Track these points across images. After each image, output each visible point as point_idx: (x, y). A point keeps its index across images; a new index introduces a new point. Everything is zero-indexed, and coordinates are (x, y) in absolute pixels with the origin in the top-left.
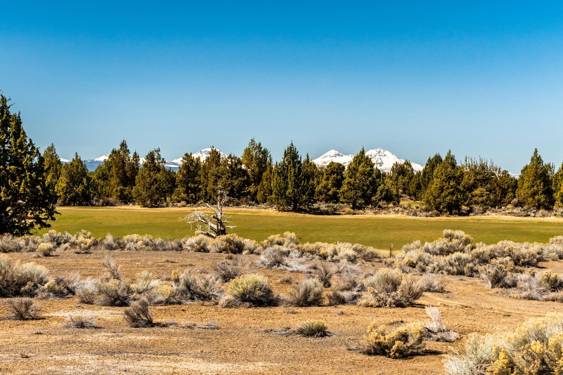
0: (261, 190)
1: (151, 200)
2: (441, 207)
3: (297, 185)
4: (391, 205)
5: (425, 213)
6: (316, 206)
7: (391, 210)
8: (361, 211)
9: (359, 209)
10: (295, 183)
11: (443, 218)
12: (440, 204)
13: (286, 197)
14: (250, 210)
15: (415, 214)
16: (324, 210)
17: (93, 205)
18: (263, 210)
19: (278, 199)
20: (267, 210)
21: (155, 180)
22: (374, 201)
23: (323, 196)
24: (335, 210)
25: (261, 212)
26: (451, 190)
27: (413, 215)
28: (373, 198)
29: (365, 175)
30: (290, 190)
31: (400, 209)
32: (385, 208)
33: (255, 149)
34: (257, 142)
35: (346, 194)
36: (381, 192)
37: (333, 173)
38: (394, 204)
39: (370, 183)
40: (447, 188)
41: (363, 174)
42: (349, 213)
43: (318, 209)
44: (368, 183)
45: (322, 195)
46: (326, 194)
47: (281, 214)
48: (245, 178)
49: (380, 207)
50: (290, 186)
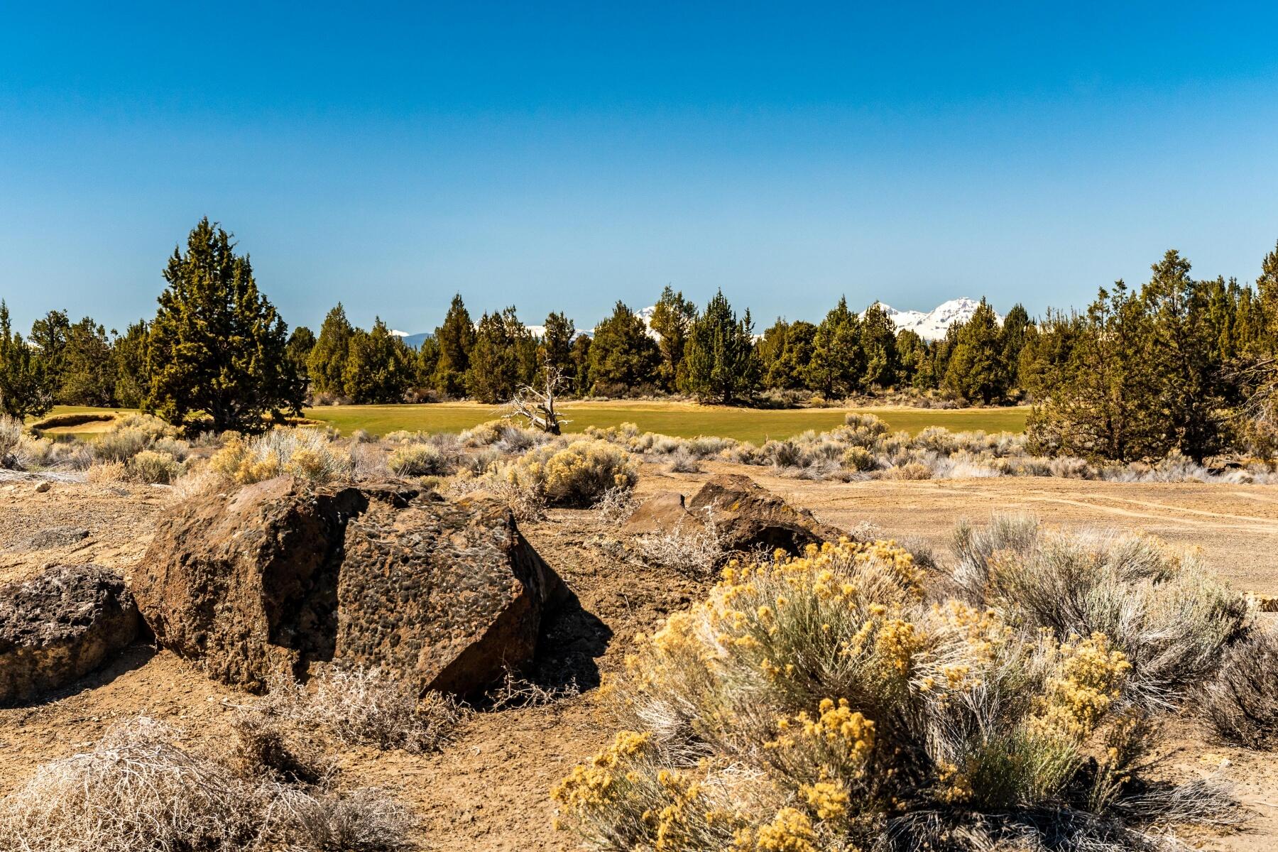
0: (681, 371)
1: (495, 392)
2: (971, 392)
3: (728, 362)
4: (891, 391)
5: (944, 403)
6: (764, 395)
7: (888, 399)
8: (838, 402)
9: (835, 399)
10: (726, 358)
11: (974, 410)
12: (969, 386)
13: (711, 380)
14: (655, 403)
15: (927, 405)
16: (776, 402)
17: (403, 402)
18: (676, 403)
19: (699, 384)
20: (681, 403)
21: (501, 358)
22: (864, 386)
23: (783, 379)
24: (796, 399)
25: (672, 406)
26: (987, 363)
27: (924, 406)
28: (862, 380)
29: (847, 342)
30: (717, 370)
31: (904, 397)
32: (879, 395)
33: (672, 304)
34: (675, 292)
35: (814, 373)
36: (875, 369)
37: (798, 339)
38: (896, 390)
39: (855, 354)
40: (980, 360)
41: (843, 339)
42: (818, 405)
43: (768, 399)
44: (851, 355)
45: (781, 377)
46: (788, 375)
47: (703, 408)
48: (651, 351)
49: (871, 394)
50: (716, 362)
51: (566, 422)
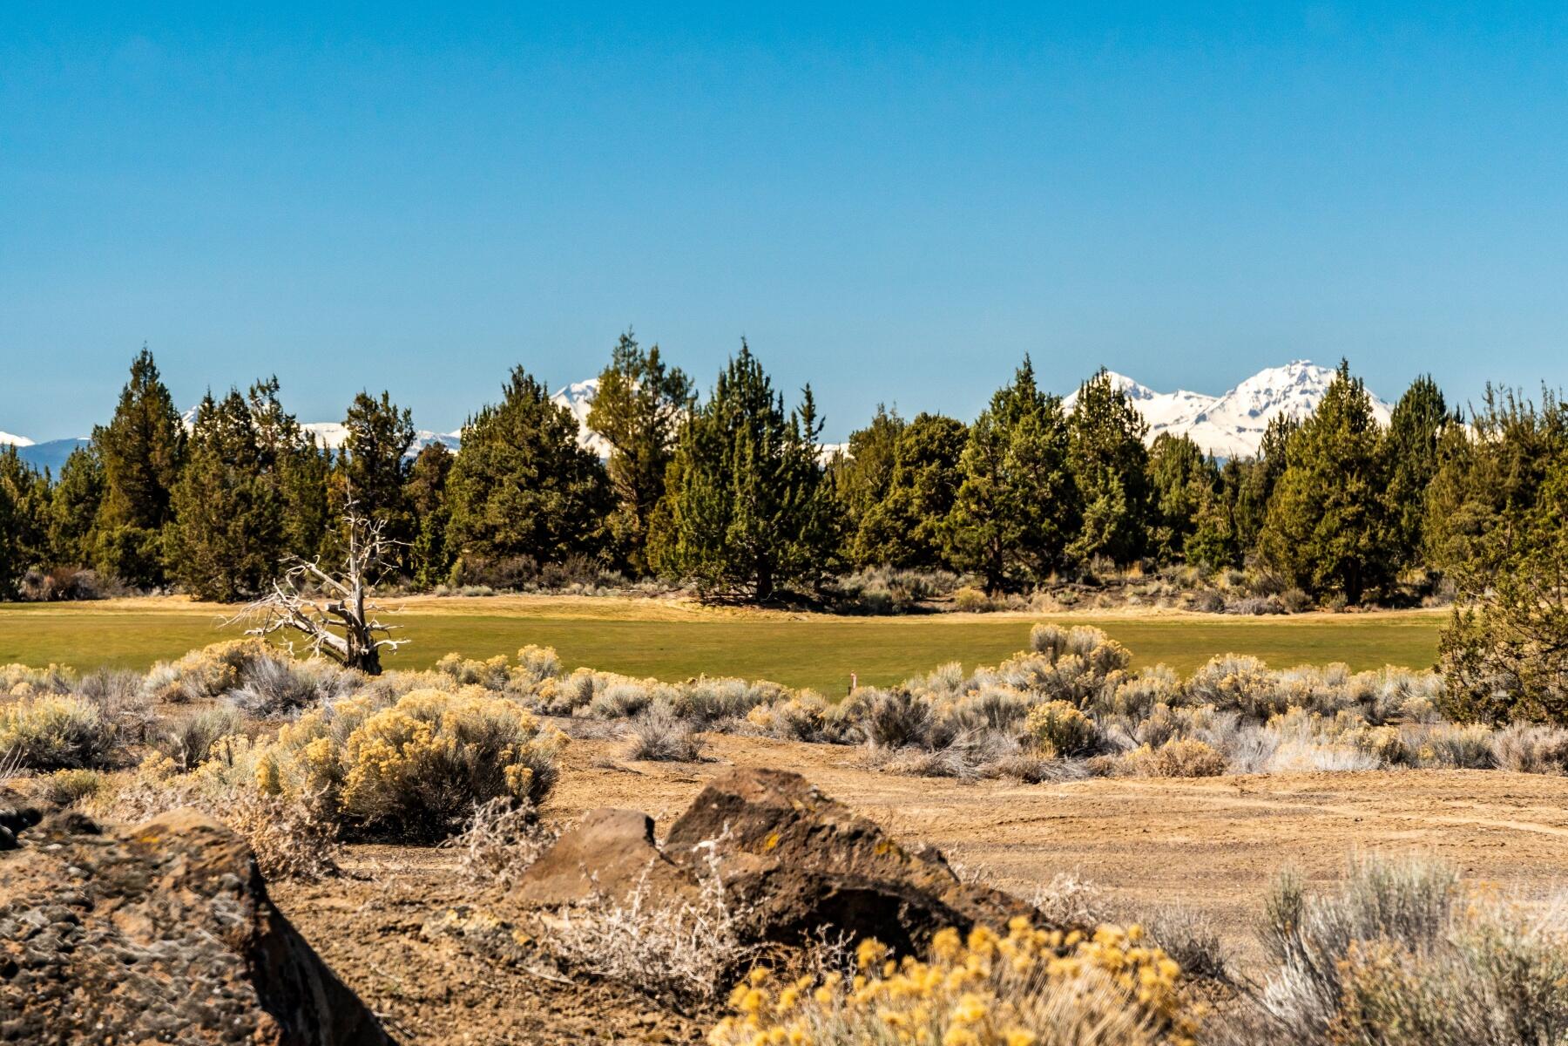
0: (659, 527)
1: (232, 574)
2: (1317, 575)
3: (765, 506)
4: (1135, 573)
5: (1256, 601)
6: (847, 583)
7: (1129, 591)
8: (1016, 598)
9: (1008, 592)
10: (761, 496)
11: (1325, 615)
12: (1312, 563)
13: (727, 549)
14: (597, 601)
15: (1218, 605)
16: (875, 599)
17: (17, 598)
18: (646, 600)
19: (698, 557)
20: (658, 601)
21: (244, 497)
22: (1074, 562)
23: (891, 547)
24: (919, 593)
25: (638, 608)
26: (1352, 509)
27: (1211, 609)
28: (1070, 549)
29: (1036, 461)
30: (740, 526)
31: (1167, 587)
32: (1109, 584)
33: (636, 374)
34: (644, 348)
35: (962, 534)
36: (1099, 524)
37: (926, 456)
38: (1148, 570)
39: (1054, 489)
40: (1337, 504)
41: (1027, 456)
42: (970, 607)
43: (856, 593)
44: (1045, 492)
45: (886, 541)
46: (901, 537)
47: (708, 614)
48: (590, 483)
49: (1090, 581)
50: (737, 508)
51: (394, 644)
